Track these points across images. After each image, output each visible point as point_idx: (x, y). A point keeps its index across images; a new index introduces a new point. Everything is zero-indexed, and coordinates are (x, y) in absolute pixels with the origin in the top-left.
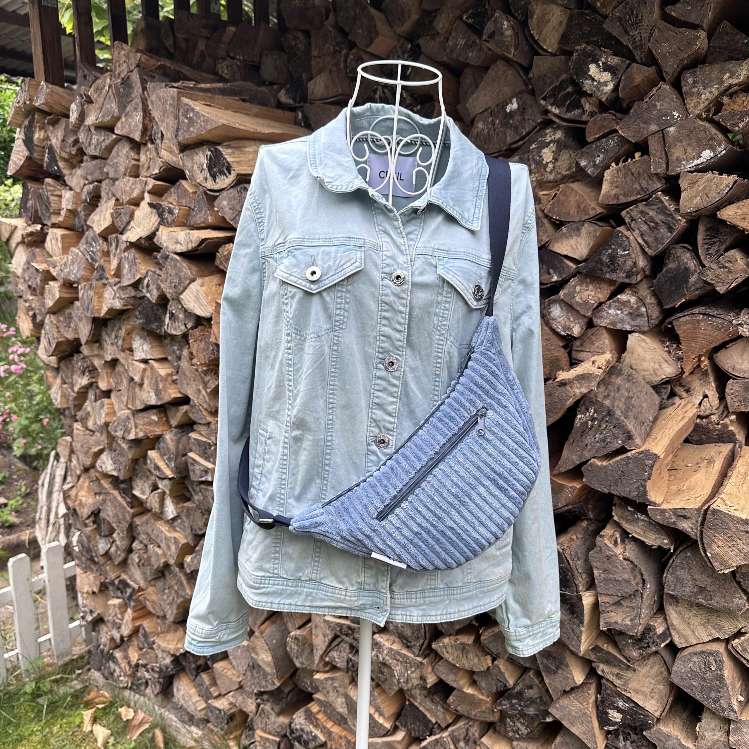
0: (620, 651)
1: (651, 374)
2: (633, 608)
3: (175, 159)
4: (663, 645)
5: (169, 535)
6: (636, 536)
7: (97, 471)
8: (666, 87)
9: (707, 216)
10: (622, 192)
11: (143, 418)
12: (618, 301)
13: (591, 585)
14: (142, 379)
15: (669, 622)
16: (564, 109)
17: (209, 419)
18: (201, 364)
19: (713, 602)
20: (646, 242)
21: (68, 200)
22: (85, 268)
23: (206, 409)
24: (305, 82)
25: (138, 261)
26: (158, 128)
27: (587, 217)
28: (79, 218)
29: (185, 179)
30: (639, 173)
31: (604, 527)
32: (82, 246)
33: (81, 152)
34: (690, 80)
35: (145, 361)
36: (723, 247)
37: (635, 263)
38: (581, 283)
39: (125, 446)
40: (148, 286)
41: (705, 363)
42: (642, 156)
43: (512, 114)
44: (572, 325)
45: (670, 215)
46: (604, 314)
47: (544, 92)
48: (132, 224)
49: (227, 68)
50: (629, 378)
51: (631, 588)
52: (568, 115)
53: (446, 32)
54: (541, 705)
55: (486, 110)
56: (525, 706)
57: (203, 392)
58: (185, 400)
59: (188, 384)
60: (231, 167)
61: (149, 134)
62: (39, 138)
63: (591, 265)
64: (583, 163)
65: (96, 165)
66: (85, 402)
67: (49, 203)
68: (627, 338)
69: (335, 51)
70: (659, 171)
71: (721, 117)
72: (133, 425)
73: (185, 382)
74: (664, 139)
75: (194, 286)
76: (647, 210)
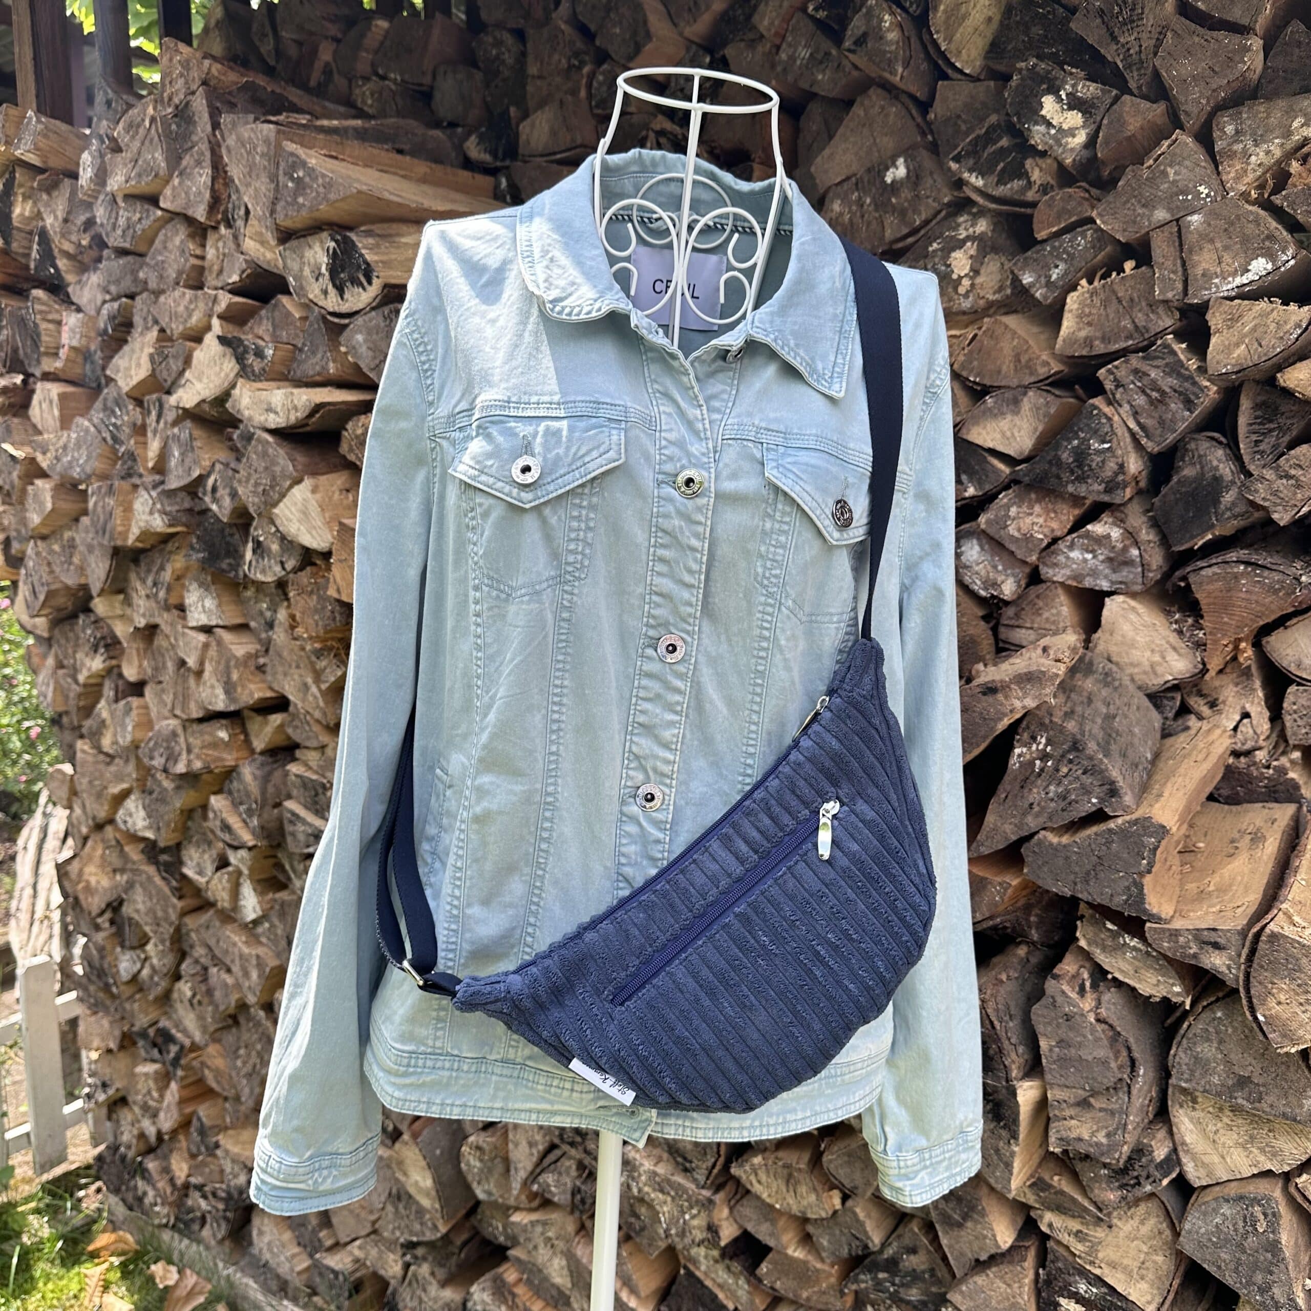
0: (1084, 1191)
1: (1145, 673)
2: (1112, 1113)
3: (269, 255)
4: (1165, 1182)
5: (246, 950)
6: (1120, 977)
7: (119, 830)
8: (1186, 140)
9: (1258, 382)
10: (1098, 334)
11: (202, 733)
12: (1088, 535)
13: (1034, 1068)
14: (202, 663)
15: (1177, 1137)
16: (993, 179)
17: (324, 738)
18: (310, 638)
19: (1264, 1105)
20: (1142, 427)
21: (72, 330)
22: (100, 455)
23: (318, 721)
24: (513, 122)
25: (198, 444)
26: (239, 198)
27: (1033, 379)
28: (92, 363)
29: (287, 292)
30: (1132, 300)
31: (1059, 959)
32: (97, 415)
33: (99, 243)
34: (1230, 129)
35: (207, 630)
36: (1287, 439)
37: (1121, 466)
38: (1020, 500)
39: (168, 784)
40: (214, 489)
41: (1247, 653)
42: (1137, 267)
43: (895, 186)
44: (1000, 579)
45: (1190, 378)
46: (1061, 558)
47: (956, 147)
48: (188, 374)
49: (372, 95)
50: (1107, 679)
51: (1109, 1074)
52: (1001, 191)
53: (776, 34)
54: (933, 1284)
55: (848, 178)
56: (903, 1285)
57: (314, 689)
58: (280, 704)
59: (285, 675)
60: (372, 271)
61: (222, 208)
62: (22, 215)
63: (1040, 467)
64: (1027, 279)
65: (125, 266)
66: (97, 701)
67: (39, 335)
68: (1102, 605)
69: (571, 67)
70: (1170, 295)
71: (1286, 198)
72: (184, 746)
73: (280, 669)
74: (1180, 237)
75: (301, 493)
76: (1145, 367)
